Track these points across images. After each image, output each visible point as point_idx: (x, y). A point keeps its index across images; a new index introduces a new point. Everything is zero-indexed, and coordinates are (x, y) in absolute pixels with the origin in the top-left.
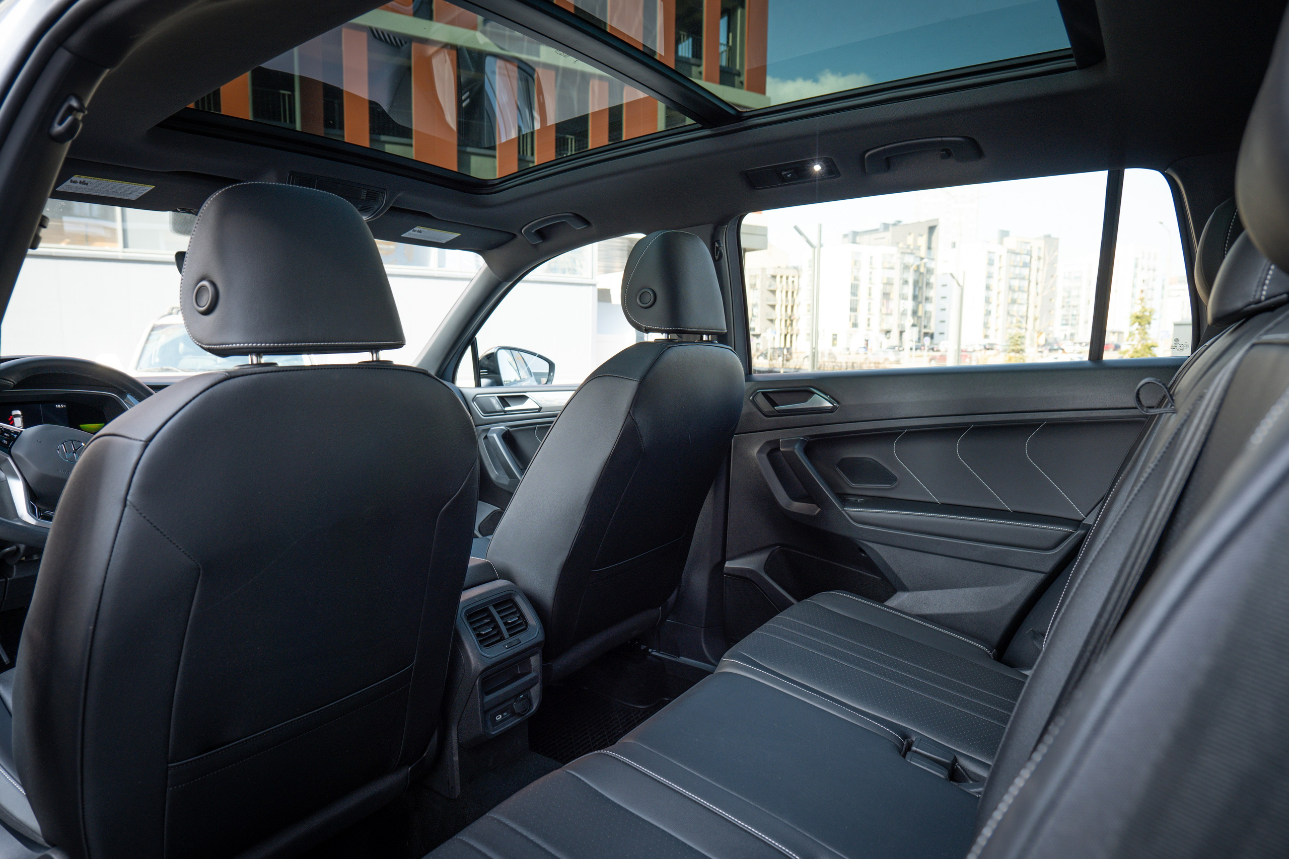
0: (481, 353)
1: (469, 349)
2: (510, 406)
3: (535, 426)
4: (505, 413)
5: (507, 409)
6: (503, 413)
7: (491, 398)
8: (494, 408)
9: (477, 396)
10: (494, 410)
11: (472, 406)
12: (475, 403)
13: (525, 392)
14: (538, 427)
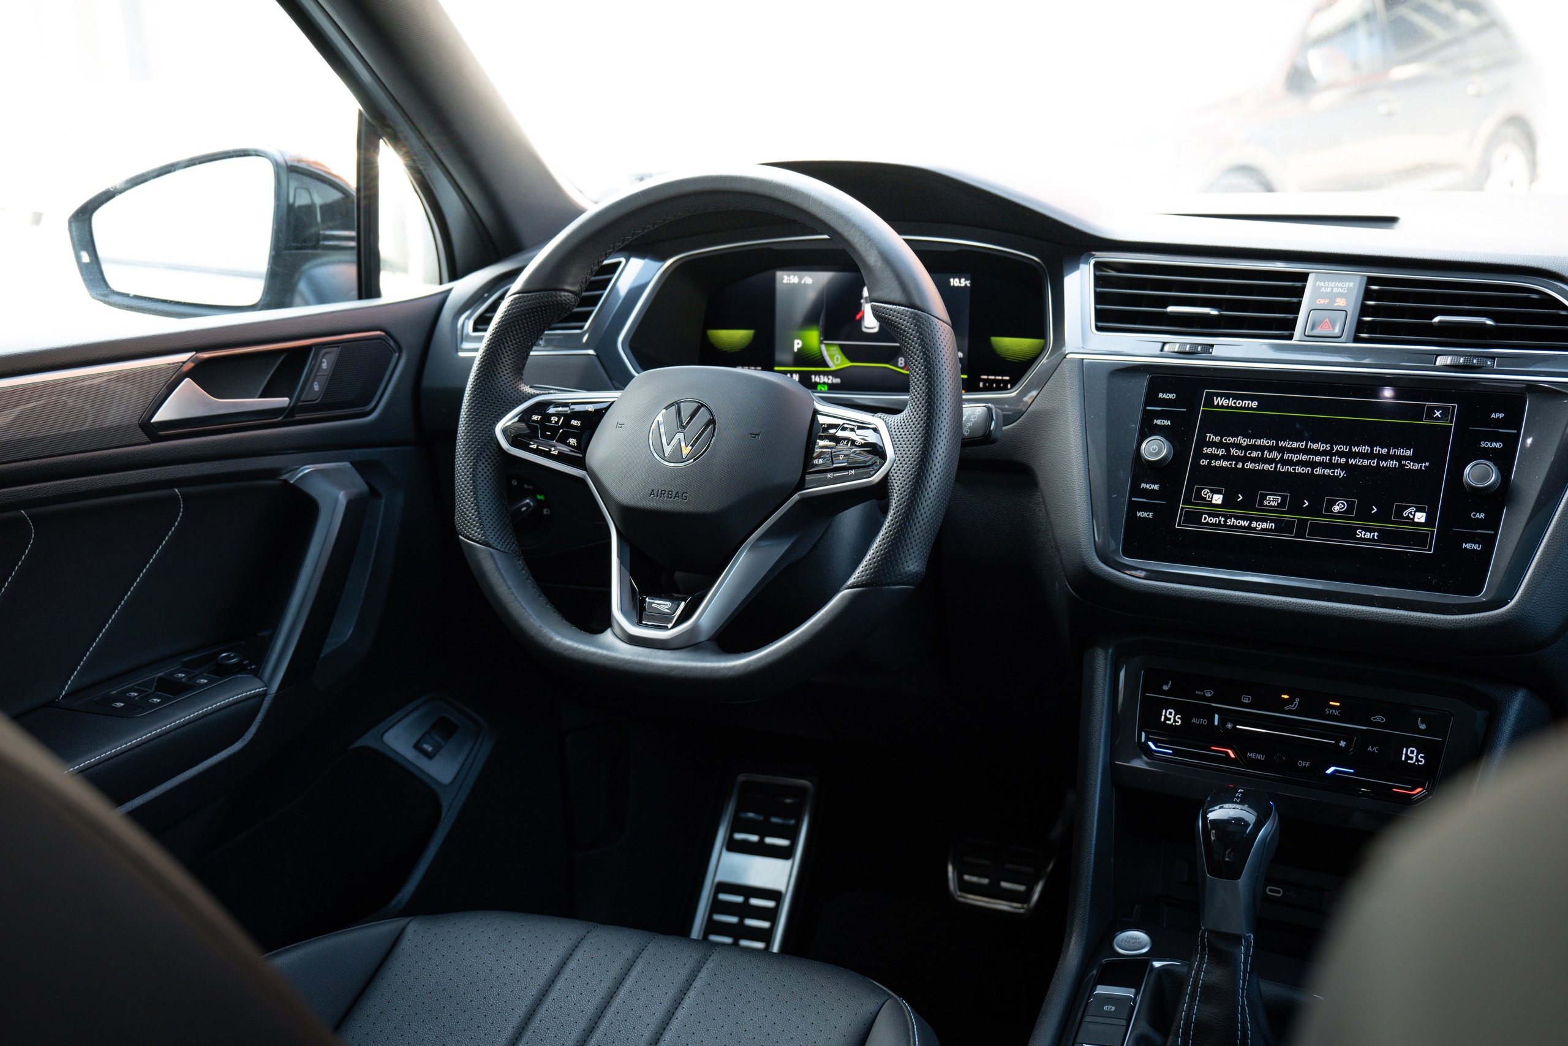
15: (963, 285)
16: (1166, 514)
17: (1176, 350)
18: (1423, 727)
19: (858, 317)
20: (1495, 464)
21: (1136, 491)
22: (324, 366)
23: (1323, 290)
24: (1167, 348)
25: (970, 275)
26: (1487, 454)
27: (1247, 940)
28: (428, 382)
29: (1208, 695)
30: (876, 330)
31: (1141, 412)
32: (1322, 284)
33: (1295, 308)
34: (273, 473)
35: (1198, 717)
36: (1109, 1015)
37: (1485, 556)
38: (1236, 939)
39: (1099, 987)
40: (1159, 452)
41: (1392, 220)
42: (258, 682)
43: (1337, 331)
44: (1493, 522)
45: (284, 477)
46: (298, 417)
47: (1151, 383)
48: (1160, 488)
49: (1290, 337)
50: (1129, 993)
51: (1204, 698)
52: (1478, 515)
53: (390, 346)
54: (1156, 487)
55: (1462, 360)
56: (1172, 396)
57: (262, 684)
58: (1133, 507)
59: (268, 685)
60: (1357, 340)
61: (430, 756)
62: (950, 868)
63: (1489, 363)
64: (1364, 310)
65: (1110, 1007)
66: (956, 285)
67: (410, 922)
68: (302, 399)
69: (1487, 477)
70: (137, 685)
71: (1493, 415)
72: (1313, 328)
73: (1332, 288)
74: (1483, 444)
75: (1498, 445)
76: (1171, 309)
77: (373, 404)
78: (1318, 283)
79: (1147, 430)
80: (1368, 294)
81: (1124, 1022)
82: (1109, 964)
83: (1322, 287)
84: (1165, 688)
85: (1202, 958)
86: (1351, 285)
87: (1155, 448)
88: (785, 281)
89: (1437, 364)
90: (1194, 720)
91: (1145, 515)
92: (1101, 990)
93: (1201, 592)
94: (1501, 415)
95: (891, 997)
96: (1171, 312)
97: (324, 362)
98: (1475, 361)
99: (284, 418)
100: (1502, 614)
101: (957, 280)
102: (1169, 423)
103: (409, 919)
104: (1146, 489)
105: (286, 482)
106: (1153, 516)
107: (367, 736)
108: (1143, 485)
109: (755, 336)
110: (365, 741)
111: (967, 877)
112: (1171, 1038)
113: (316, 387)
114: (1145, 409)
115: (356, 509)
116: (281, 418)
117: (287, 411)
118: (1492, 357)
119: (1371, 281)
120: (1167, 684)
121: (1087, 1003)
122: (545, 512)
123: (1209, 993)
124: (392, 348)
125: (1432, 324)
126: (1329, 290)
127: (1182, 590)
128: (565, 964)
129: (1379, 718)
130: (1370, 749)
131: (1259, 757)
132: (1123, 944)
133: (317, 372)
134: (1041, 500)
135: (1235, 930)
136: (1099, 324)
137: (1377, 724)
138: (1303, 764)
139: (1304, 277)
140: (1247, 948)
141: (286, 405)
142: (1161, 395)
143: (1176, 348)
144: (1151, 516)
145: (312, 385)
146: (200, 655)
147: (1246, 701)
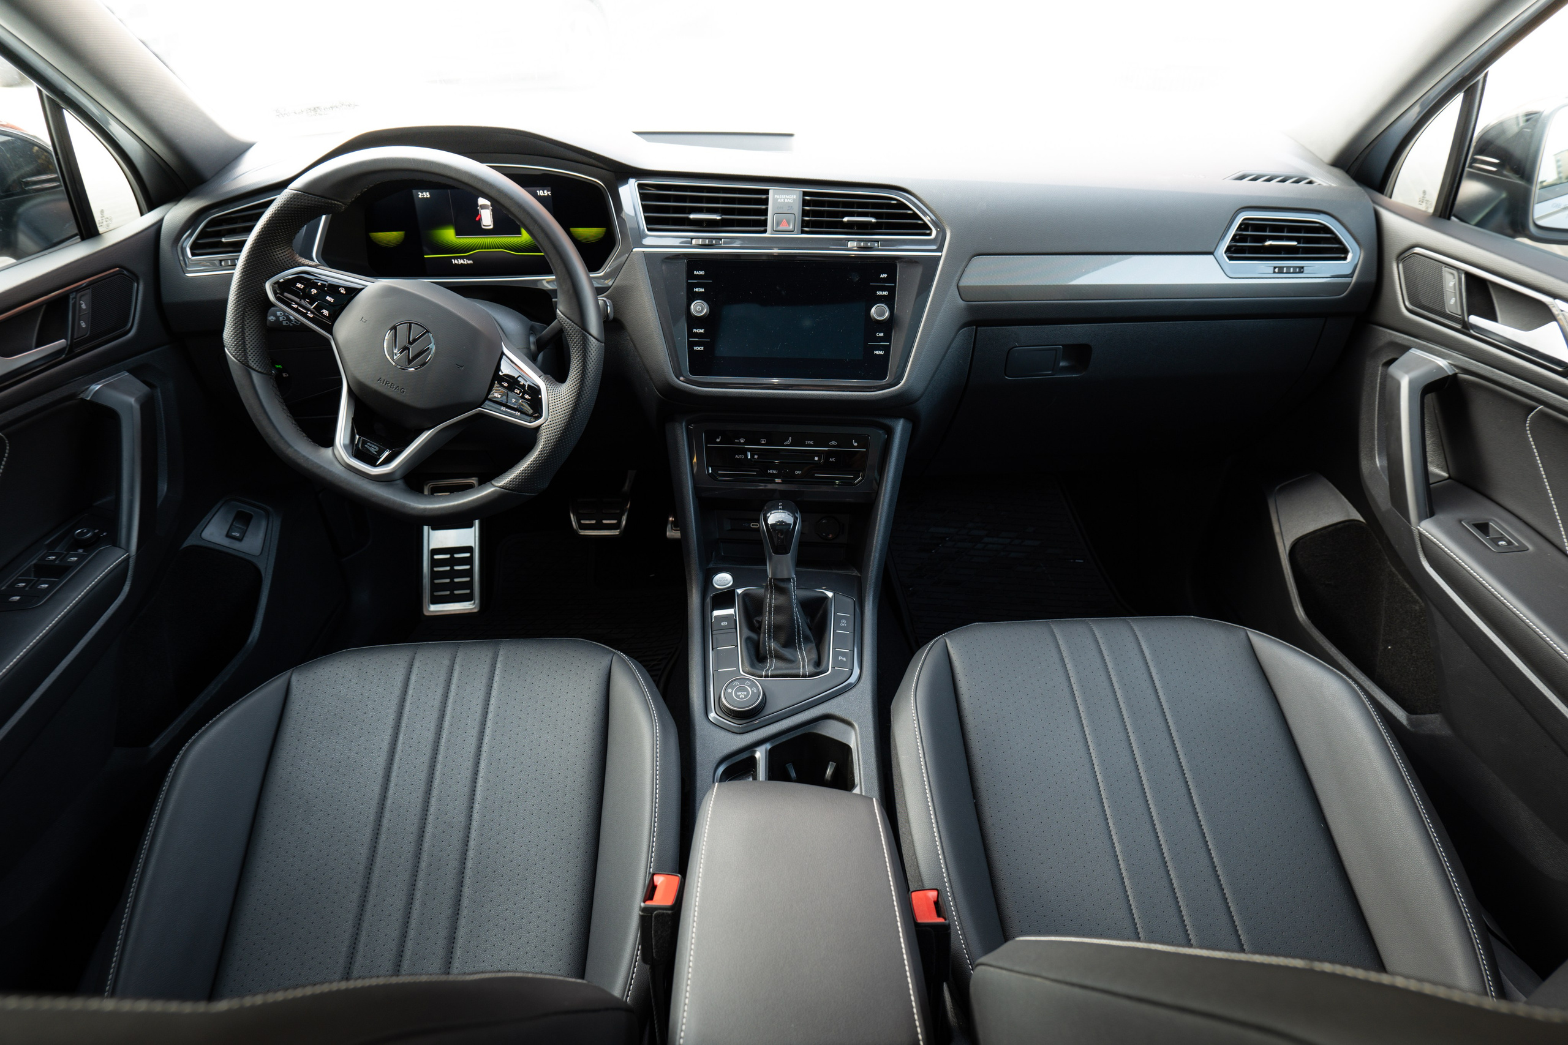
0: (1486, 120)
1: (1458, 100)
2: (1495, 319)
3: (1534, 404)
4: (1466, 328)
5: (1474, 320)
6: (1459, 327)
7: (1446, 270)
8: (1442, 302)
9: (1418, 250)
10: (1437, 308)
11: (1391, 273)
12: (1401, 266)
13: (1555, 296)
14: (1541, 412)
15: (546, 194)
16: (710, 347)
17: (700, 243)
18: (856, 444)
19: (477, 219)
20: (888, 307)
21: (691, 334)
22: (84, 306)
23: (779, 200)
24: (694, 242)
25: (550, 188)
26: (881, 300)
27: (793, 579)
28: (167, 298)
29: (742, 441)
30: (491, 227)
31: (685, 284)
32: (778, 197)
33: (765, 212)
34: (72, 396)
35: (738, 454)
36: (725, 628)
37: (886, 357)
38: (788, 580)
39: (714, 612)
40: (702, 310)
41: (791, 135)
42: (119, 551)
43: (791, 227)
44: (888, 338)
45: (81, 396)
46: (78, 350)
47: (688, 263)
48: (705, 331)
49: (765, 232)
50: (731, 611)
51: (740, 443)
52: (880, 335)
53: (125, 275)
54: (702, 331)
55: (862, 244)
56: (702, 273)
57: (123, 551)
58: (691, 345)
59: (127, 550)
60: (803, 232)
61: (240, 540)
62: (572, 516)
63: (876, 245)
64: (805, 213)
65: (724, 623)
66: (542, 195)
67: (292, 674)
68: (75, 337)
69: (883, 314)
70: (20, 576)
71: (881, 276)
72: (778, 225)
73: (784, 199)
74: (878, 293)
75: (886, 293)
76: (692, 216)
77: (130, 324)
78: (776, 196)
79: (692, 297)
80: (805, 203)
81: (734, 630)
82: (715, 596)
83: (778, 199)
84: (718, 440)
85: (771, 592)
86: (795, 197)
87: (699, 308)
88: (420, 196)
89: (849, 246)
90: (736, 457)
91: (699, 348)
92: (716, 613)
93: (739, 393)
94: (886, 276)
95: (614, 653)
96: (693, 219)
97: (82, 304)
98: (869, 244)
99: (66, 355)
100: (898, 389)
101: (541, 191)
102: (703, 290)
103: (288, 673)
104: (697, 333)
105: (83, 399)
106: (704, 349)
107: (189, 538)
108: (695, 330)
109: (406, 235)
110: (190, 541)
111: (582, 522)
112: (762, 635)
113: (83, 325)
114: (687, 283)
115: (147, 406)
116: (64, 356)
117: (67, 349)
118: (877, 241)
119: (805, 194)
120: (719, 438)
121: (712, 623)
122: (284, 375)
123: (778, 610)
124: (128, 276)
125: (842, 222)
126: (783, 201)
127: (728, 392)
128: (409, 678)
129: (833, 443)
130: (831, 459)
131: (774, 472)
132: (719, 583)
133: (80, 312)
134: (629, 338)
135: (786, 576)
136: (649, 227)
137: (833, 446)
138: (798, 472)
139: (766, 192)
140: (794, 583)
141: (65, 345)
142: (695, 273)
143: (700, 242)
144: (702, 349)
145: (79, 324)
146: (57, 535)
147: (763, 442)
